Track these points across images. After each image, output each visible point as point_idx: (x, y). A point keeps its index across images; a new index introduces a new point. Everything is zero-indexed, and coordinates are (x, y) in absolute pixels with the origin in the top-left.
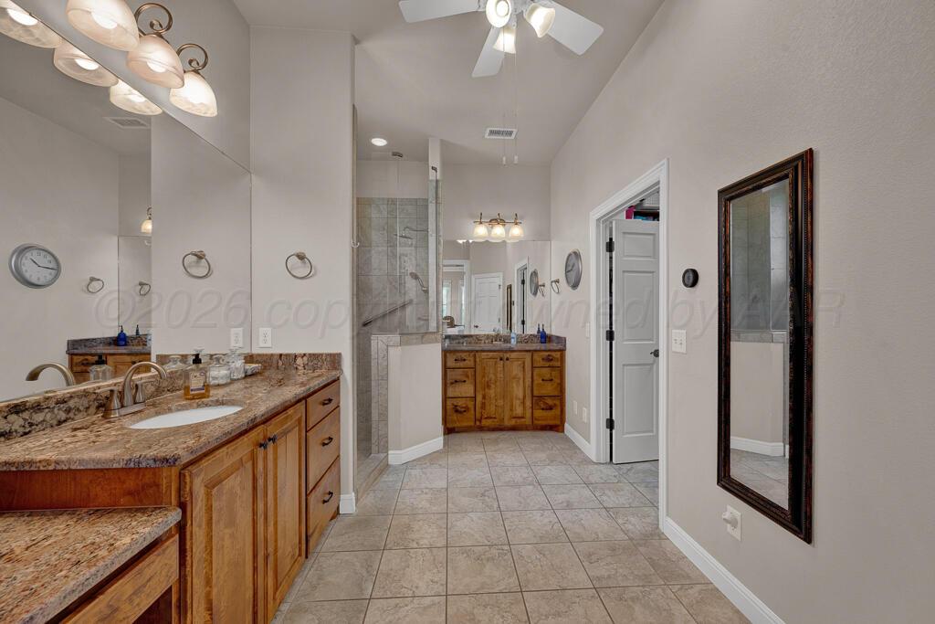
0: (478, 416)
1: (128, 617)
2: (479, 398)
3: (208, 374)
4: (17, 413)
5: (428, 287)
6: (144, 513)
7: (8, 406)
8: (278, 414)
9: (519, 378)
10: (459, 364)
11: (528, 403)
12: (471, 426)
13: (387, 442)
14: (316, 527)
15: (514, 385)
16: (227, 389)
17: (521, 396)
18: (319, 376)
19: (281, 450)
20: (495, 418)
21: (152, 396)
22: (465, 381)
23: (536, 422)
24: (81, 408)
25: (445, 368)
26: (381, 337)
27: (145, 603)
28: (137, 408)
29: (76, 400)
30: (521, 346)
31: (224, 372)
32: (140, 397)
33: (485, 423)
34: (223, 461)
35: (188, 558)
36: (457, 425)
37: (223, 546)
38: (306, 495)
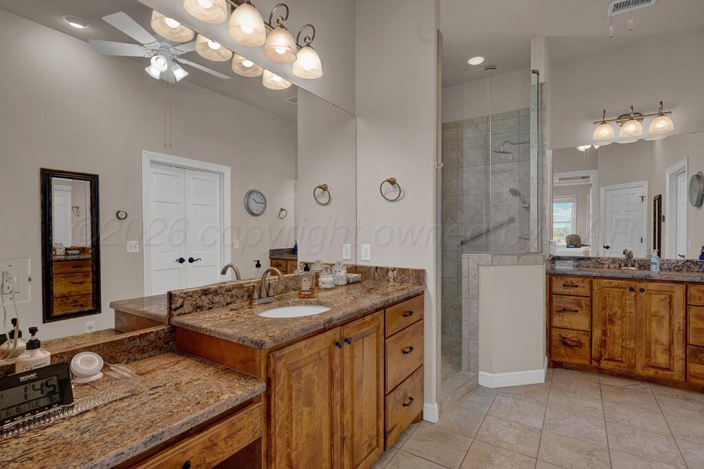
0: (595, 354)
1: (224, 453)
2: (597, 334)
3: (319, 279)
4: (206, 295)
5: (529, 204)
6: (245, 379)
7: (201, 290)
8: (356, 319)
9: (663, 317)
10: (568, 291)
11: (678, 351)
12: (584, 366)
13: (477, 362)
14: (395, 426)
15: (654, 325)
16: (329, 293)
17: (664, 339)
18: (403, 289)
19: (358, 350)
20: (622, 362)
21: (282, 292)
22: (577, 311)
23: (692, 380)
24: (239, 296)
25: (550, 294)
26: (471, 255)
27: (236, 446)
28: (268, 300)
29: (236, 290)
30: (666, 275)
31: (330, 279)
32: (271, 293)
33: (604, 364)
34: (302, 352)
35: (272, 422)
36: (565, 359)
37: (302, 420)
38: (385, 395)
